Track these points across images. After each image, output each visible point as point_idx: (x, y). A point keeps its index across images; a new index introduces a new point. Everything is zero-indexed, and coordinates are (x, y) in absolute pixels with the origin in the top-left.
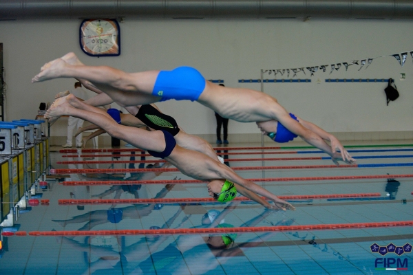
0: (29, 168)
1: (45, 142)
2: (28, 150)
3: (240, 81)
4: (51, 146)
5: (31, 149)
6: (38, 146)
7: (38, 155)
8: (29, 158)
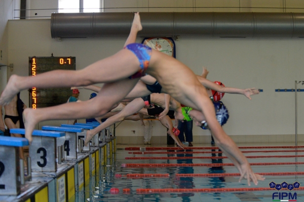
0: (102, 162)
1: (113, 141)
2: (102, 147)
3: (277, 90)
4: (117, 144)
5: (104, 146)
6: (108, 144)
7: (109, 152)
8: (102, 154)
